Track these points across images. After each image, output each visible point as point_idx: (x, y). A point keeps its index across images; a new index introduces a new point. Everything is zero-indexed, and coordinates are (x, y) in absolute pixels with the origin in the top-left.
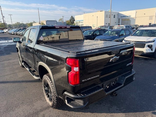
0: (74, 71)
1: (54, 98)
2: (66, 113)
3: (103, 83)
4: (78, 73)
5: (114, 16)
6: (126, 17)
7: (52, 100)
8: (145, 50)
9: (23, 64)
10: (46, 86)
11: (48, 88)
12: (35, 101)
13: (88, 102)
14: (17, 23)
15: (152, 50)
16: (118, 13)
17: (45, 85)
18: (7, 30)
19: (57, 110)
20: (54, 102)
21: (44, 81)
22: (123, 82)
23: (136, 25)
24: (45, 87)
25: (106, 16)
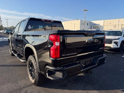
0: (56, 46)
1: (37, 74)
2: (47, 90)
3: (80, 61)
4: (59, 47)
5: (88, 24)
6: (97, 25)
7: (35, 77)
8: (112, 45)
9: (12, 52)
10: (31, 66)
11: (32, 68)
12: (20, 80)
13: (67, 75)
14: (12, 26)
15: (118, 45)
16: (91, 22)
17: (30, 64)
18: (3, 31)
19: (38, 87)
20: (36, 79)
21: (29, 61)
22: (97, 62)
23: (104, 31)
24: (29, 67)
25: (81, 24)
